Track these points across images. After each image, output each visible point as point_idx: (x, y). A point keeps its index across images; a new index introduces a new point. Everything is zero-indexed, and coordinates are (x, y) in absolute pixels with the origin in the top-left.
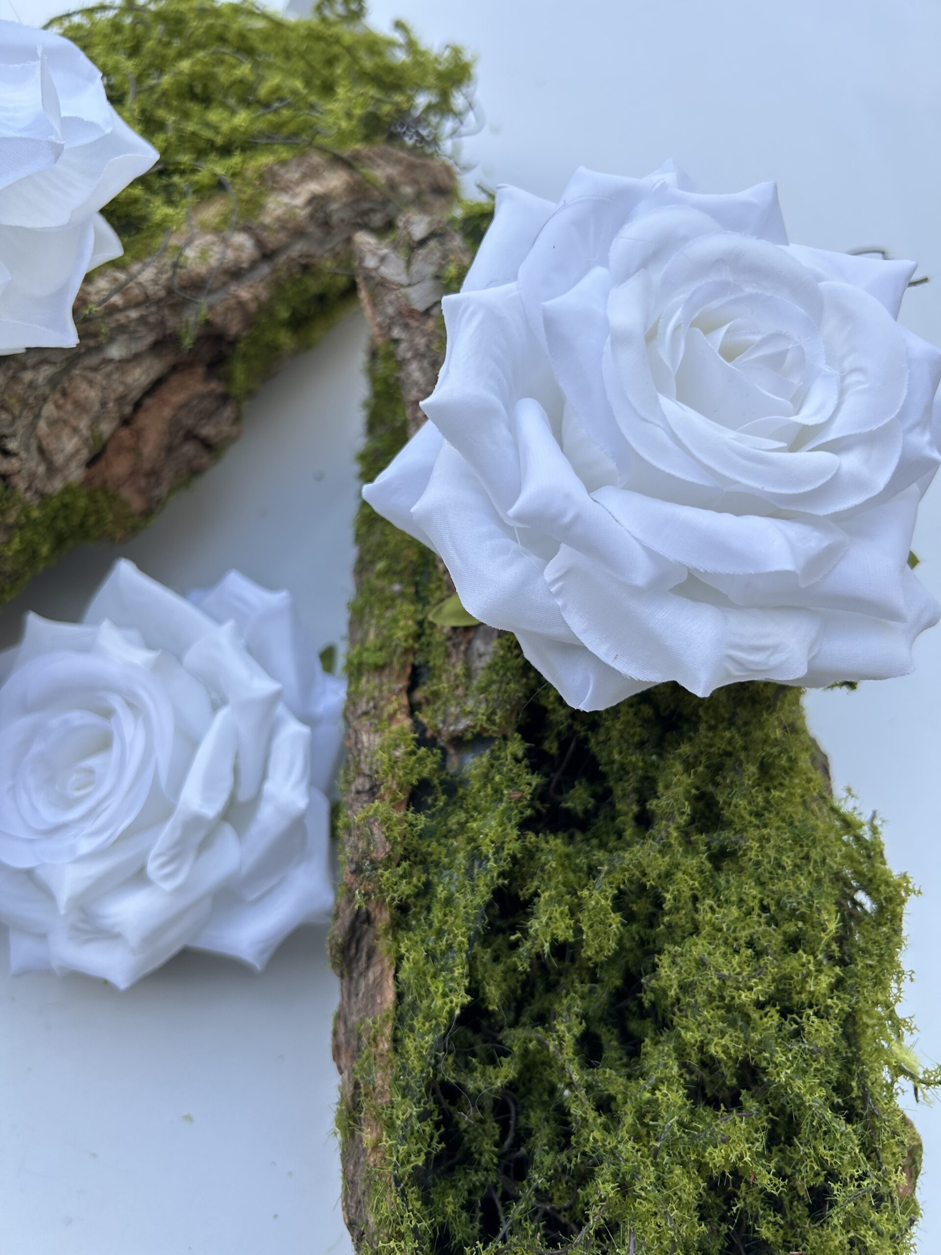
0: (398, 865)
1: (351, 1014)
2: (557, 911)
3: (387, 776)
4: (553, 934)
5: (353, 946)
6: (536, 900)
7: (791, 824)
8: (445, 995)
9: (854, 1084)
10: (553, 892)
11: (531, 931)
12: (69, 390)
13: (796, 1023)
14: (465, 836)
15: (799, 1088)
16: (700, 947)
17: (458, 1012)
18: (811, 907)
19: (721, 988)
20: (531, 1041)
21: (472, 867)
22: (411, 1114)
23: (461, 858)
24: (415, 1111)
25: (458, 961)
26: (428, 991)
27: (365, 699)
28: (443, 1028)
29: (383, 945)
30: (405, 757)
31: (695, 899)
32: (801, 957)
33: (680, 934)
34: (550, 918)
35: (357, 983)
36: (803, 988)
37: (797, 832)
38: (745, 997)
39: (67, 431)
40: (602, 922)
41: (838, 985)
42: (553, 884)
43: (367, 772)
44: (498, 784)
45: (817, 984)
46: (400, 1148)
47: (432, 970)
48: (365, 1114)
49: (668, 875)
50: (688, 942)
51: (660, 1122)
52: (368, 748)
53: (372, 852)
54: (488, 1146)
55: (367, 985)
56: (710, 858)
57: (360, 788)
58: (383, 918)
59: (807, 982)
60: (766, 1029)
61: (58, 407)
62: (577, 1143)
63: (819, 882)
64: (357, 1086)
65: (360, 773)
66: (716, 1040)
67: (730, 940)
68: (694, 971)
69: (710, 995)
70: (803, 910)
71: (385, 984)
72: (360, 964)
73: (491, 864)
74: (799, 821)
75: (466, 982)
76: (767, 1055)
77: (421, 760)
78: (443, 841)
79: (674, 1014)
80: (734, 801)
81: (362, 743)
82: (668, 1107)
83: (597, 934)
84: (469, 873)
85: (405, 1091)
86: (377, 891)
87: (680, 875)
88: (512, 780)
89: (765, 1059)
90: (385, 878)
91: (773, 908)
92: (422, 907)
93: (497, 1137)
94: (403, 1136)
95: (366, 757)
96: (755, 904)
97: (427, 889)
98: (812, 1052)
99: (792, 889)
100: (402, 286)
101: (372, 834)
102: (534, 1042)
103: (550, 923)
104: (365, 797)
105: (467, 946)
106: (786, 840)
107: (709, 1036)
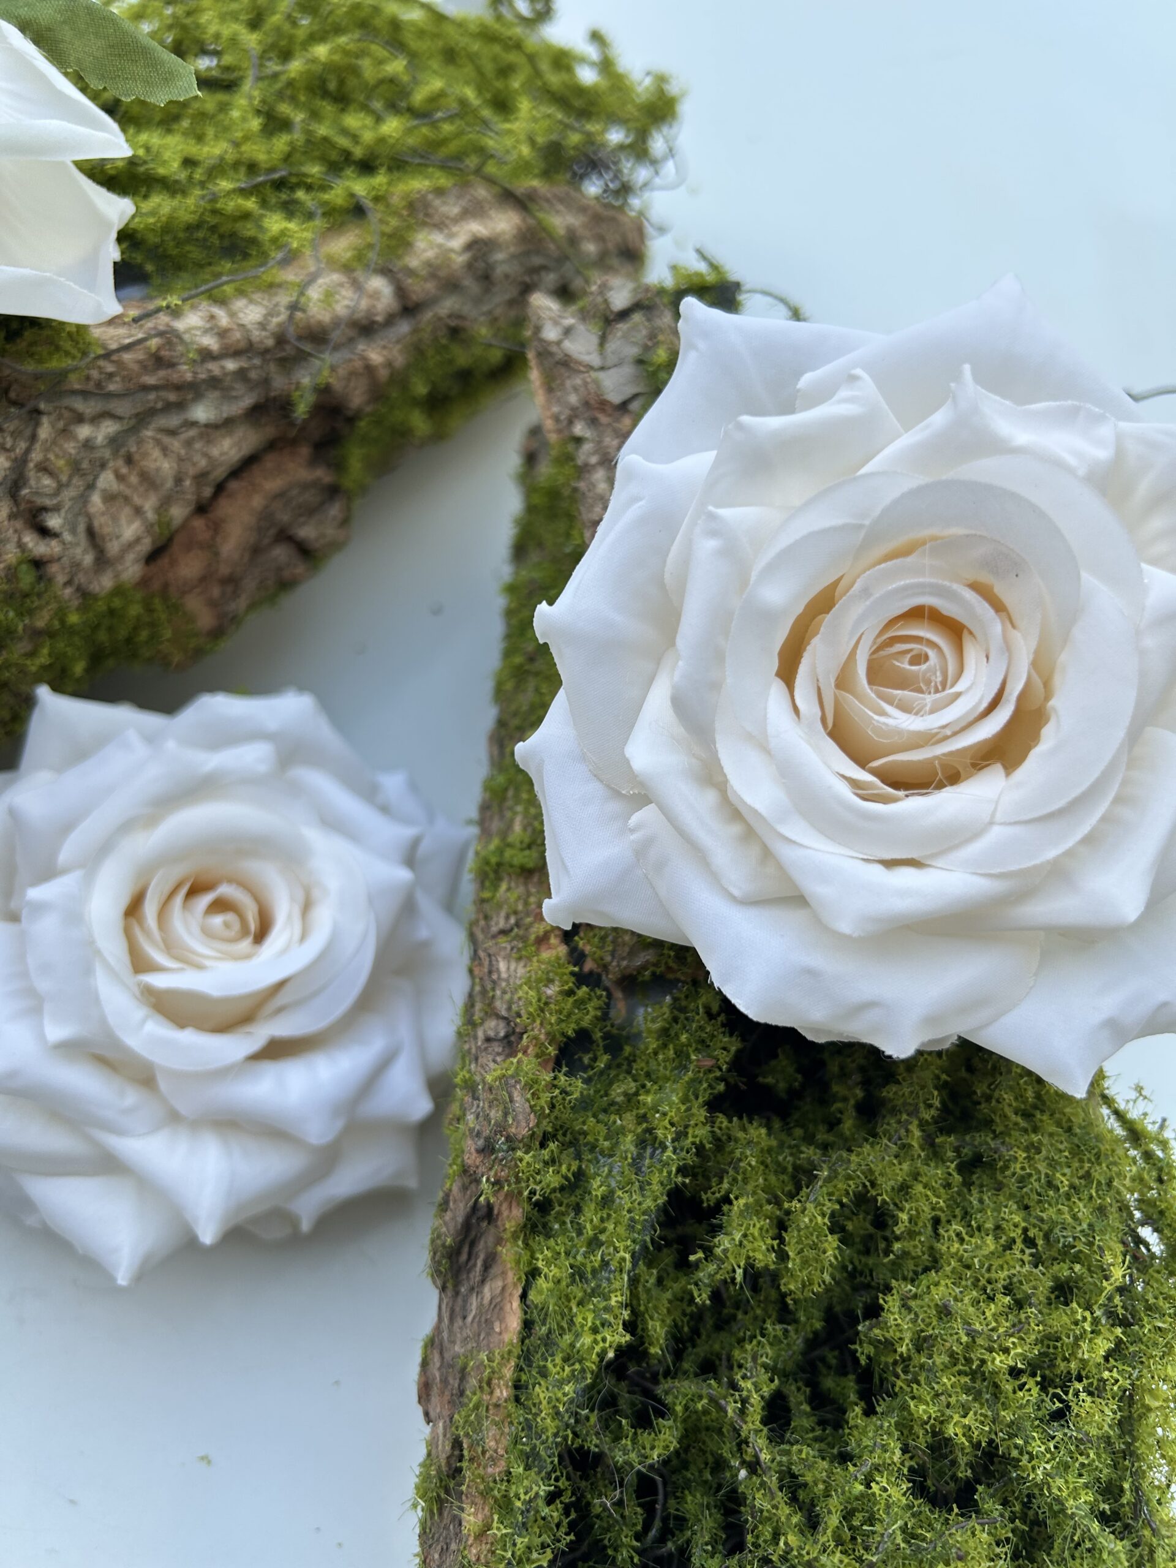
0: (543, 1145)
1: (454, 1342)
2: (757, 1225)
3: (534, 1021)
4: (748, 1257)
5: (466, 1250)
6: (725, 1208)
7: (1069, 1130)
8: (595, 1330)
9: (1126, 1486)
10: (751, 1200)
11: (718, 1251)
12: (136, 457)
13: (1061, 1401)
14: (635, 1112)
15: (1060, 1489)
16: (942, 1288)
17: (611, 1354)
18: (1090, 1244)
19: (968, 1347)
20: (701, 1397)
21: (641, 1156)
22: (537, 1494)
23: (628, 1143)
24: (543, 1489)
25: (617, 1285)
26: (571, 1323)
27: (503, 914)
28: (589, 1375)
29: (509, 1253)
30: (560, 998)
31: (936, 1222)
32: (1074, 1312)
33: (912, 1267)
34: (745, 1236)
35: (465, 1301)
36: (1073, 1354)
37: (1076, 1141)
38: (999, 1362)
39: (127, 511)
40: (814, 1247)
41: (1116, 1352)
42: (750, 1188)
43: (504, 1013)
44: (683, 1045)
45: (1091, 1350)
46: (519, 1540)
47: (580, 1295)
48: (468, 1486)
49: (904, 1189)
50: (924, 1280)
51: (878, 1528)
52: (507, 980)
53: (510, 1126)
54: (627, 1539)
55: (481, 1306)
56: (960, 1169)
57: (491, 1034)
58: (512, 1217)
59: (1079, 1347)
60: (1021, 1407)
61: (120, 478)
62: (756, 1546)
63: (1101, 1210)
64: (457, 1444)
65: (491, 1012)
66: (956, 1417)
67: (983, 1282)
68: (935, 1323)
69: (952, 1355)
70: (1080, 1247)
71: (508, 1307)
72: (472, 1276)
73: (669, 1153)
74: (1080, 1127)
75: (626, 1314)
76: (1020, 1442)
77: (580, 1004)
78: (601, 1116)
79: (898, 1377)
80: (996, 1094)
81: (498, 971)
82: (888, 1506)
83: (805, 1263)
84: (636, 1165)
85: (530, 1459)
86: (513, 1180)
87: (919, 1188)
88: (702, 1042)
89: (1016, 1447)
90: (524, 1163)
91: (1040, 1242)
92: (568, 1206)
93: (639, 1528)
94: (524, 1524)
95: (504, 992)
96: (1016, 1234)
97: (577, 1183)
98: (1081, 1441)
99: (1070, 1220)
100: (591, 368)
101: (511, 1101)
102: (705, 1401)
103: (745, 1242)
104: (497, 1048)
105: (628, 1265)
106: (1061, 1151)
107: (948, 1412)
